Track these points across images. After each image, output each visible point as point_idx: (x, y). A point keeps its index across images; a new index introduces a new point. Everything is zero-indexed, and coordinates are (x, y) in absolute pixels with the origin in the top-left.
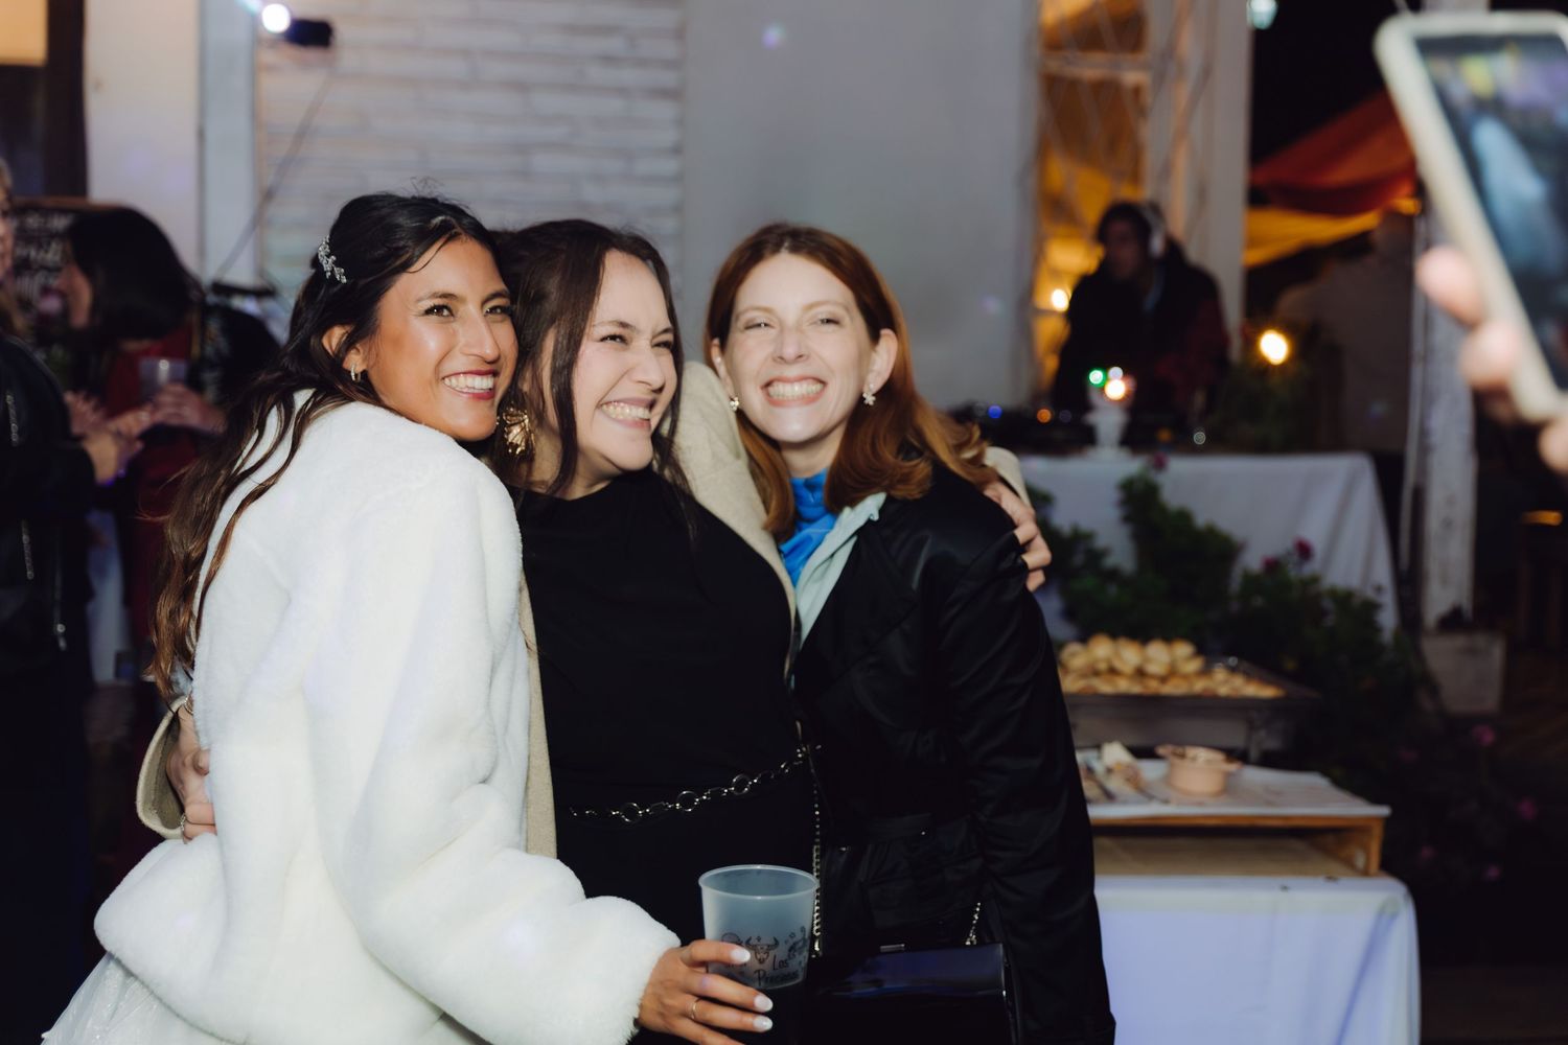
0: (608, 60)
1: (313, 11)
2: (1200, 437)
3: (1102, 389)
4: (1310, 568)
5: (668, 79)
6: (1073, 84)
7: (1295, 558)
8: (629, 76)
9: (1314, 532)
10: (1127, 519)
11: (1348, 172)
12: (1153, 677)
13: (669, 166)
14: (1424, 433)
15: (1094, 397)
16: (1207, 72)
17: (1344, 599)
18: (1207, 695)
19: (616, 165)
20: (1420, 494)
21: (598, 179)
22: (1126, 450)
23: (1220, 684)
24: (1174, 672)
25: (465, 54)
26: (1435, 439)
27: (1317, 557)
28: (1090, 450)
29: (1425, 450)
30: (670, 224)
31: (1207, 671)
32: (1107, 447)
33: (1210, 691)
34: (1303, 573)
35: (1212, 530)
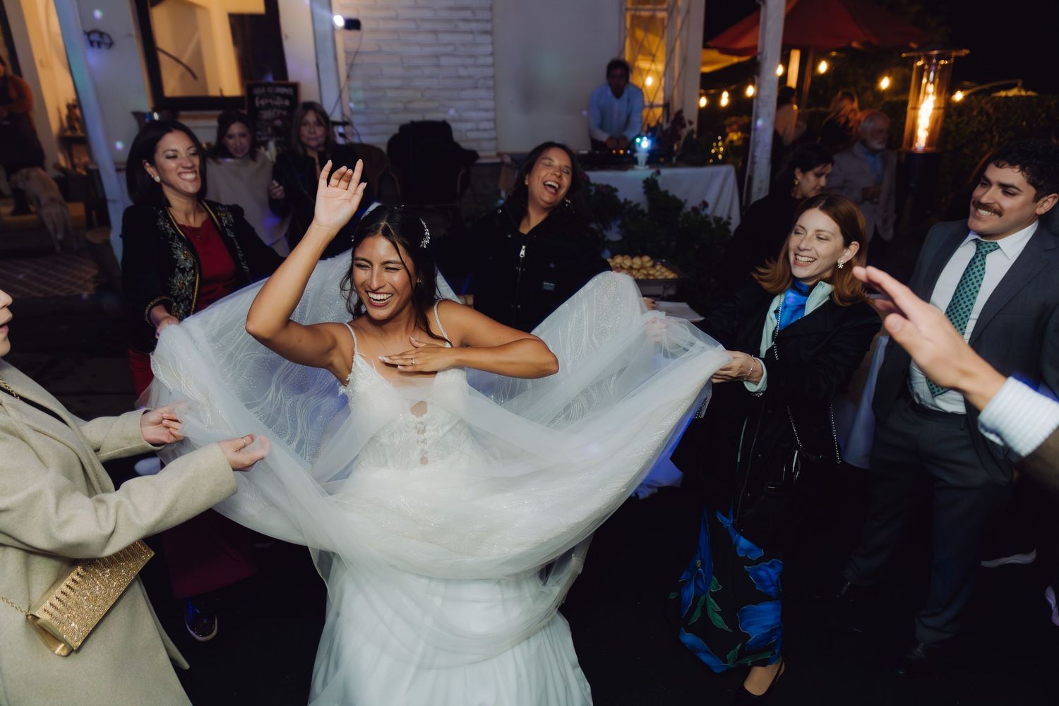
0: (466, 20)
1: (352, 15)
2: (674, 159)
3: (639, 144)
4: (708, 211)
5: (488, 27)
6: (640, 17)
7: (702, 206)
8: (474, 26)
9: (710, 199)
10: (645, 193)
13: (490, 60)
14: (753, 157)
15: (638, 148)
16: (688, 12)
17: (718, 220)
18: (651, 278)
19: (470, 61)
20: (751, 179)
21: (465, 66)
22: (647, 167)
23: (657, 271)
24: (642, 267)
25: (414, 20)
26: (757, 159)
27: (711, 205)
28: (636, 167)
29: (753, 163)
30: (490, 83)
31: (654, 266)
32: (641, 165)
33: (653, 275)
34: (703, 213)
35: (674, 197)
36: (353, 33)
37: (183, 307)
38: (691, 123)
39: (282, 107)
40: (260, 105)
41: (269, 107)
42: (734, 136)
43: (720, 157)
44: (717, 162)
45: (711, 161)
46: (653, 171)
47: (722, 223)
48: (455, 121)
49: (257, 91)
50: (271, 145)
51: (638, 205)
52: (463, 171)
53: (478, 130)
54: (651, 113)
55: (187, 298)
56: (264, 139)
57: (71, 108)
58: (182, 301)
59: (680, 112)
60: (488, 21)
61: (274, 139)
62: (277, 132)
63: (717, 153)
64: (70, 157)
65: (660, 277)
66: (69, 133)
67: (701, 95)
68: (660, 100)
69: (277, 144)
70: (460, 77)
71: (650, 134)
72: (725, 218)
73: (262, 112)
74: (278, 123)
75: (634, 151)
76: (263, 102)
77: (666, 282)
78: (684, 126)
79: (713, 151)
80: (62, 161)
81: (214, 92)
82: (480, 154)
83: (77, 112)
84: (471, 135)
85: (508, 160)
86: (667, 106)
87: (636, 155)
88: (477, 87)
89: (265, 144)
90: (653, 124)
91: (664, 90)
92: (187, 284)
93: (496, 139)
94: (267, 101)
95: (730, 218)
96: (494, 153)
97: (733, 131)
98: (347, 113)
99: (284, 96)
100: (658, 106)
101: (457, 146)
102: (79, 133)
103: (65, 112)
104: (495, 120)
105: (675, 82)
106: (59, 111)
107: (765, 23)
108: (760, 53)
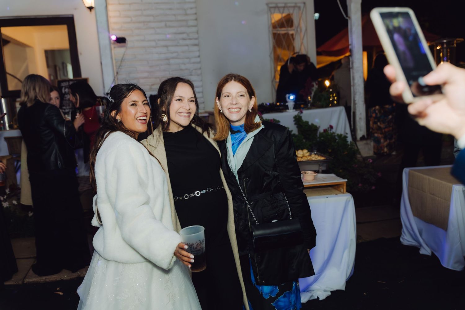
0: (184, 39)
1: (121, 35)
3: (289, 98)
4: (334, 130)
5: (196, 42)
6: (279, 34)
7: (330, 129)
8: (188, 42)
9: (334, 124)
10: (295, 124)
11: (337, 48)
12: (300, 157)
13: (198, 60)
14: (354, 101)
16: (306, 30)
17: (340, 136)
19: (187, 61)
20: (354, 113)
21: (184, 64)
22: (294, 110)
23: (313, 157)
24: (304, 156)
25: (154, 40)
26: (357, 102)
27: (334, 128)
28: (287, 110)
29: (355, 105)
30: (199, 72)
31: (310, 155)
32: (291, 109)
33: (311, 159)
34: (332, 132)
35: (313, 125)
36: (122, 44)
40: (65, 92)
43: (335, 102)
44: (334, 105)
45: (330, 105)
46: (298, 112)
47: (342, 137)
49: (63, 84)
56: (67, 111)
60: (196, 39)
63: (334, 100)
70: (181, 70)
72: (343, 133)
79: (331, 99)
87: (287, 104)
88: (192, 75)
96: (203, 111)
107: (351, 29)
108: (351, 45)
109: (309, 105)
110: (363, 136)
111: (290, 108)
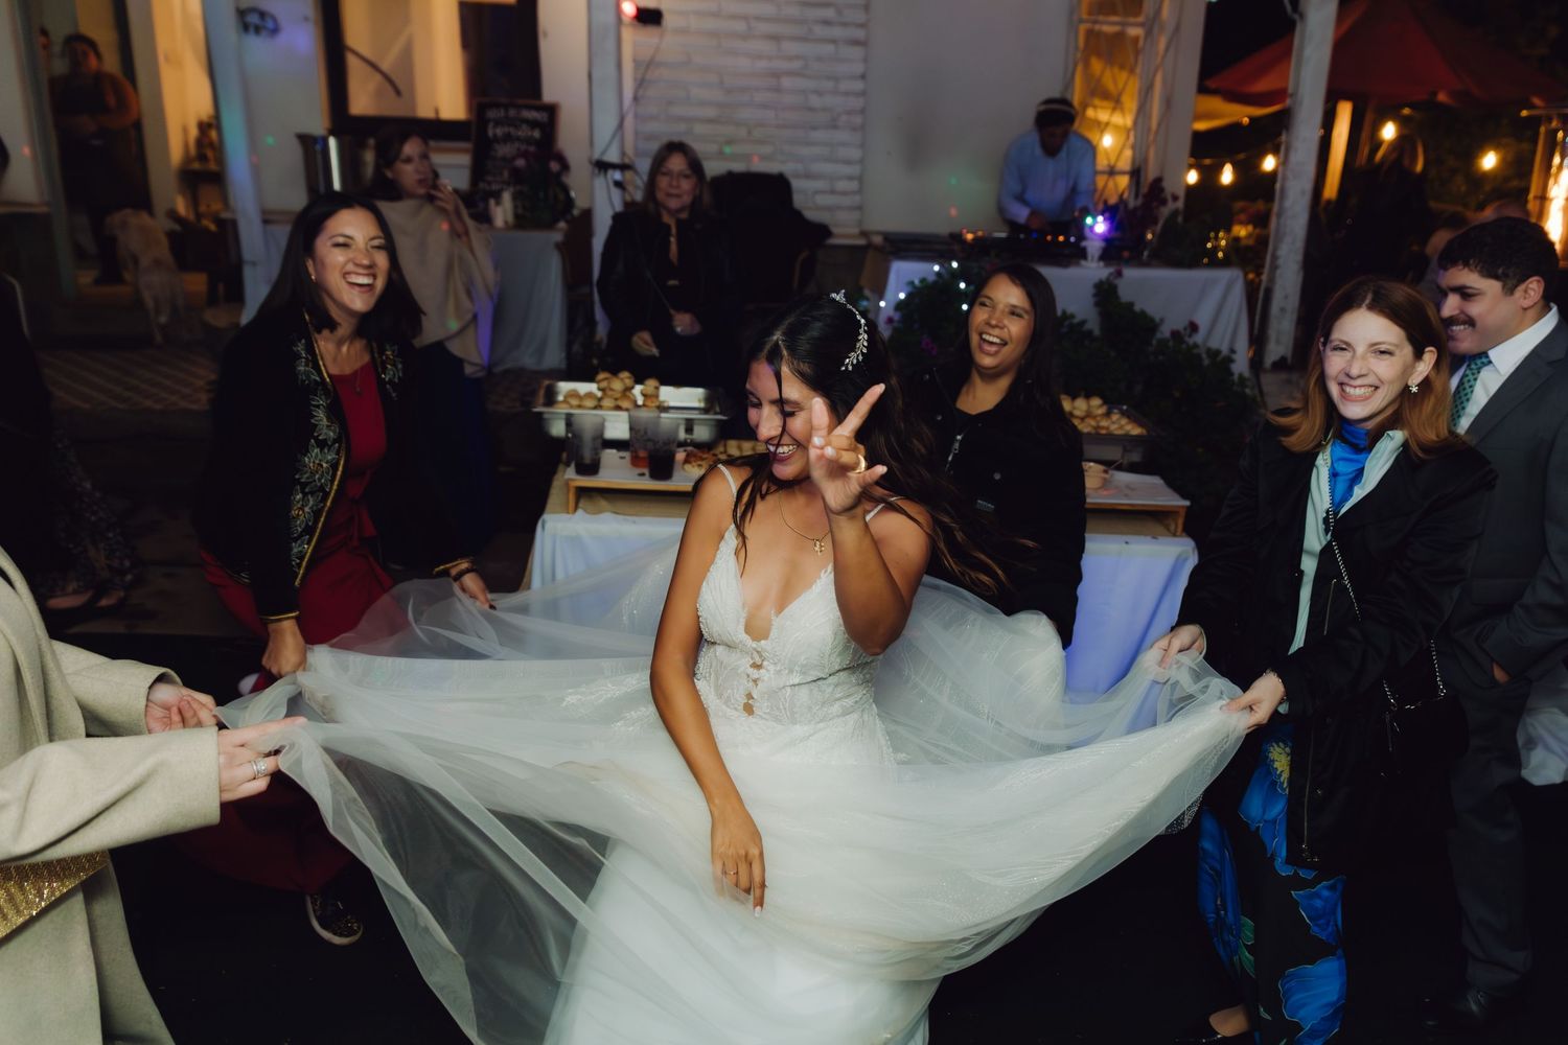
0: (826, 23)
2: (1146, 255)
3: (1092, 228)
4: (1198, 338)
5: (860, 34)
6: (1099, 36)
7: (1188, 331)
8: (837, 32)
9: (1203, 318)
10: (1097, 304)
13: (859, 86)
14: (1275, 257)
15: (1087, 232)
16: (1177, 29)
17: (1214, 354)
18: (1104, 432)
19: (830, 85)
20: (1269, 292)
21: (819, 93)
22: (1102, 264)
23: (1113, 423)
24: (1089, 415)
25: (745, 18)
26: (1280, 262)
27: (1202, 331)
28: (1083, 262)
29: (1274, 268)
30: (858, 120)
31: (1108, 414)
32: (1092, 260)
33: (1107, 428)
34: (1191, 341)
35: (1143, 313)
36: (651, 30)
37: (311, 503)
38: (1175, 198)
39: (529, 141)
40: (495, 135)
41: (508, 138)
42: (1241, 231)
43: (1220, 255)
44: (1215, 263)
45: (1206, 260)
46: (1111, 270)
47: (1219, 358)
48: (797, 176)
49: (492, 114)
50: (507, 197)
51: (1083, 322)
52: (804, 255)
53: (833, 192)
54: (1111, 184)
55: (322, 488)
56: (495, 187)
57: (204, 127)
58: (312, 493)
59: (1158, 181)
60: (862, 26)
61: (512, 189)
62: (517, 177)
63: (1216, 249)
64: (194, 201)
65: (1116, 432)
66: (196, 166)
67: (1191, 167)
68: (1125, 163)
69: (515, 197)
70: (811, 109)
71: (1107, 215)
72: (1225, 350)
73: (497, 146)
74: (520, 163)
75: (1081, 237)
76: (499, 131)
77: (1126, 441)
78: (1164, 202)
79: (1209, 245)
80: (181, 206)
81: (424, 112)
82: (835, 230)
83: (214, 134)
84: (821, 200)
85: (878, 240)
86: (1136, 173)
87: (1084, 244)
88: (835, 127)
89: (497, 196)
90: (1113, 200)
91: (1133, 147)
92: (325, 465)
93: (860, 208)
94: (506, 129)
95: (1233, 351)
96: (856, 231)
97: (1241, 223)
98: (630, 151)
99: (534, 124)
100: (1123, 173)
101: (798, 214)
102: (213, 166)
103: (194, 132)
104: (860, 179)
105: (1151, 138)
106: (185, 130)
107: (1301, 49)
108: (1291, 95)
109: (1146, 253)
110: (1283, 359)
111: (1090, 258)
